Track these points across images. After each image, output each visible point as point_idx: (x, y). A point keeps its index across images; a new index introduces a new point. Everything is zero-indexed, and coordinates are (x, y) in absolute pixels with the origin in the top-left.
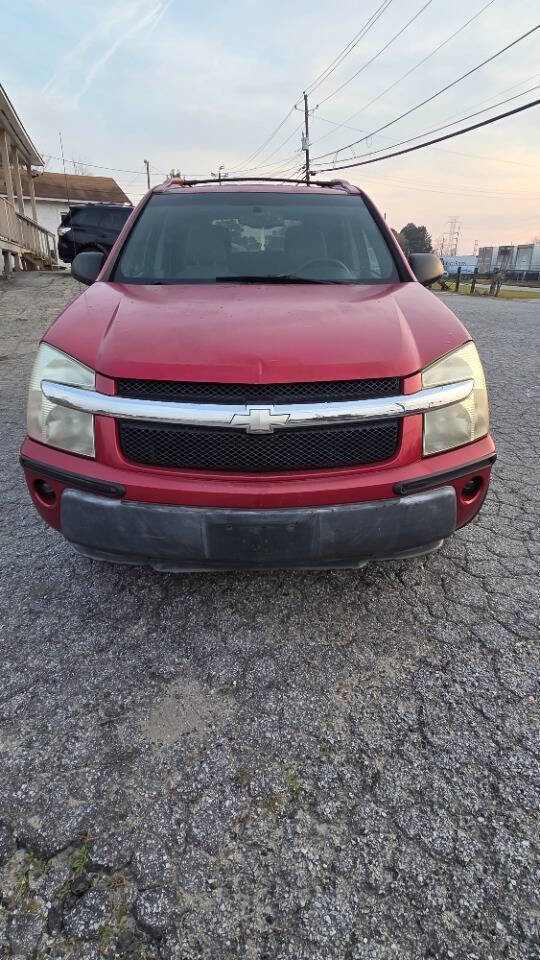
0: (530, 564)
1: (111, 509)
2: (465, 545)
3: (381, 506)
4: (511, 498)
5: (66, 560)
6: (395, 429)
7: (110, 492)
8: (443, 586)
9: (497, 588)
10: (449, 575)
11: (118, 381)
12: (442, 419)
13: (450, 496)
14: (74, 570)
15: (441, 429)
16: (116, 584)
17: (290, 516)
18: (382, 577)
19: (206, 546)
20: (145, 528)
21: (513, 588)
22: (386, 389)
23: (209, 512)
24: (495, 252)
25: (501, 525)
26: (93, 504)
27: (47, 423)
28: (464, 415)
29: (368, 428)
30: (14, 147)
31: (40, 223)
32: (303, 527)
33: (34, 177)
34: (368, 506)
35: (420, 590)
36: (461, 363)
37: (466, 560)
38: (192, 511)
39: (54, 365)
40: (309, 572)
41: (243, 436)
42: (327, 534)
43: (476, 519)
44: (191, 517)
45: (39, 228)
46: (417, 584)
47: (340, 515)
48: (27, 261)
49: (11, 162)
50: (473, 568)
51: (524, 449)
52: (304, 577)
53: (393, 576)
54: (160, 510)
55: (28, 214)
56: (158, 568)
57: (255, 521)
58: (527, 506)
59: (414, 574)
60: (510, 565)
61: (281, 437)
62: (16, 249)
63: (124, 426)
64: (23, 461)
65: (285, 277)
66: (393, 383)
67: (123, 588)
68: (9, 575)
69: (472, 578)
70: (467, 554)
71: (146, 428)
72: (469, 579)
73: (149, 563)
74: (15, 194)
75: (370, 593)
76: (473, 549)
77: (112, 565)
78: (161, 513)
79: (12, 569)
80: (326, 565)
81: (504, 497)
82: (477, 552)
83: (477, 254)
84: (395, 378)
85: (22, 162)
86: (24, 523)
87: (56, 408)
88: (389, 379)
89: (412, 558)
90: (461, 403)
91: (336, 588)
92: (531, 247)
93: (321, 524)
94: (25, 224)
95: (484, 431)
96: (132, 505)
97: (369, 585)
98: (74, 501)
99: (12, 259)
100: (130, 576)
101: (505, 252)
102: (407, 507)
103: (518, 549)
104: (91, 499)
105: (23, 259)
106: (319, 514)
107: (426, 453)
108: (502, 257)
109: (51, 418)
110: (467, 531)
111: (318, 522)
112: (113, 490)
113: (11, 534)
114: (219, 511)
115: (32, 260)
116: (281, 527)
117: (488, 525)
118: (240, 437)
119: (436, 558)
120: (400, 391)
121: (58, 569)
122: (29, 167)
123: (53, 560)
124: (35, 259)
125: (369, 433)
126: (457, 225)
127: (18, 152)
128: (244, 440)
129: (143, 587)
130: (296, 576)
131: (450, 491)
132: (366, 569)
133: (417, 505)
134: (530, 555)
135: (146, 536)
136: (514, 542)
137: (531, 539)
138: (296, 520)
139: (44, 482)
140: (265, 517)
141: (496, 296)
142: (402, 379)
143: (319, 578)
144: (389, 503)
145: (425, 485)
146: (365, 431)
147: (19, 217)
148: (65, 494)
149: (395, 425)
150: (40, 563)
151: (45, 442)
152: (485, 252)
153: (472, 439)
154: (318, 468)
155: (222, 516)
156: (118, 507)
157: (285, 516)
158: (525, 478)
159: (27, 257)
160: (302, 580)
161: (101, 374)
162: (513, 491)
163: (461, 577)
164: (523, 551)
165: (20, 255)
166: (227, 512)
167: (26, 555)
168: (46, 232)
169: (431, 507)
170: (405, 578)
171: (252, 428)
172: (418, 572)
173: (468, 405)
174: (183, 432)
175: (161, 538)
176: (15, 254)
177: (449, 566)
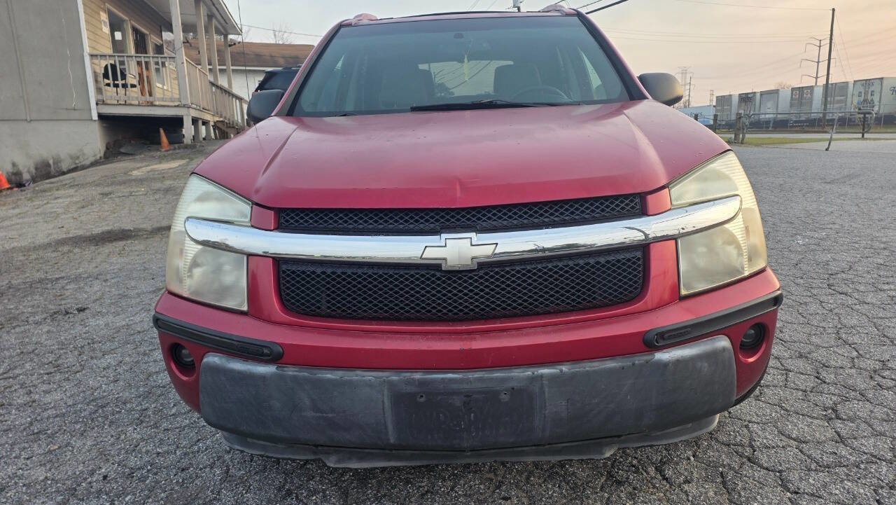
0: (843, 451)
1: (263, 378)
2: (747, 426)
3: (629, 364)
4: (801, 364)
5: (219, 458)
6: (639, 259)
7: (263, 354)
8: (724, 483)
9: (803, 485)
10: (731, 468)
11: (279, 212)
12: (702, 249)
13: (724, 349)
14: (227, 472)
15: (702, 262)
16: (279, 490)
17: (503, 380)
18: (637, 472)
19: (390, 427)
20: (307, 402)
21: (825, 486)
22: (623, 208)
23: (394, 377)
24: (735, 100)
25: (793, 399)
26: (240, 372)
27: (190, 270)
28: (732, 241)
29: (602, 260)
30: (210, 17)
31: (235, 90)
32: (523, 396)
33: (230, 46)
34: (610, 364)
35: (691, 489)
36: (720, 176)
37: (752, 446)
38: (370, 376)
39: (202, 198)
40: (536, 465)
41: (438, 274)
42: (555, 405)
43: (757, 392)
44: (369, 385)
45: (234, 96)
46: (687, 481)
47: (572, 377)
48: (218, 128)
49: (207, 32)
50: (764, 460)
51: (806, 304)
52: (531, 473)
53: (652, 470)
54: (329, 376)
55: (223, 82)
56: (332, 462)
57: (455, 386)
58: (824, 374)
59: (683, 466)
60: (816, 454)
61: (486, 274)
62: (208, 117)
63: (284, 267)
64: (157, 321)
65: (491, 102)
66: (632, 201)
67: (289, 493)
68: (142, 479)
69: (763, 472)
70: (752, 439)
71: (312, 269)
72: (759, 474)
73: (321, 456)
74: (210, 64)
75: (622, 495)
76: (760, 433)
77: (278, 461)
78: (329, 380)
79: (148, 471)
80: (559, 452)
81: (790, 364)
82: (766, 436)
83: (714, 104)
84: (634, 195)
85: (218, 32)
86: (174, 411)
87: (201, 251)
88: (626, 196)
89: (676, 444)
90: (726, 226)
91: (574, 488)
92: (776, 92)
93: (547, 390)
94: (219, 91)
95: (761, 265)
96: (291, 371)
97: (619, 483)
98: (216, 370)
99: (203, 129)
100: (299, 477)
101: (746, 99)
102: (664, 365)
103: (823, 432)
104: (238, 365)
105: (215, 127)
106: (542, 376)
107: (684, 292)
108: (743, 104)
109: (195, 264)
110: (747, 408)
111: (542, 387)
112: (266, 351)
113: (156, 426)
114: (408, 375)
115: (224, 128)
116: (490, 396)
117: (775, 400)
118: (433, 275)
119: (709, 446)
120: (643, 212)
121: (208, 470)
122: (226, 37)
123: (204, 459)
124: (228, 127)
125: (603, 266)
126: (688, 76)
127: (214, 21)
128: (439, 279)
129: (315, 492)
130: (520, 473)
131: (723, 343)
132: (613, 460)
133: (678, 362)
134: (841, 439)
135: (310, 414)
136: (816, 422)
137: (838, 418)
138: (511, 385)
139: (183, 348)
140: (468, 381)
141: (742, 143)
142: (643, 196)
143: (552, 474)
144: (640, 359)
145: (689, 333)
146: (598, 263)
147: (213, 84)
148: (205, 360)
149: (639, 254)
150: (185, 463)
151: (185, 295)
152: (723, 101)
153: (746, 274)
154: (538, 314)
155: (410, 382)
156: (273, 375)
157: (496, 379)
158: (814, 339)
159: (220, 125)
160: (528, 478)
161: (257, 204)
162: (801, 356)
163: (747, 470)
164: (830, 433)
165: (212, 123)
166: (418, 376)
167: (168, 452)
168: (240, 99)
169: (699, 364)
170: (669, 473)
171: (449, 263)
172: (685, 465)
173: (736, 228)
174: (360, 271)
175: (330, 415)
176: (205, 123)
177: (729, 455)
